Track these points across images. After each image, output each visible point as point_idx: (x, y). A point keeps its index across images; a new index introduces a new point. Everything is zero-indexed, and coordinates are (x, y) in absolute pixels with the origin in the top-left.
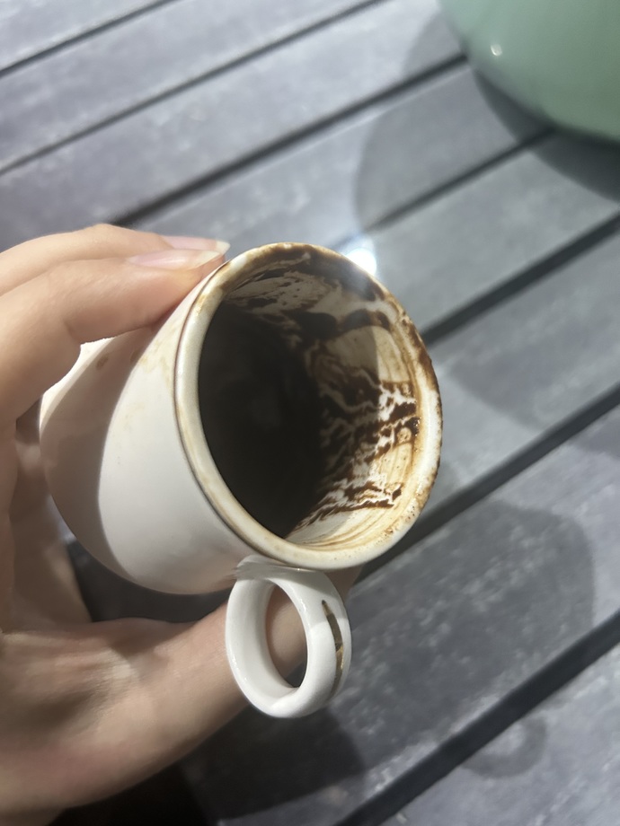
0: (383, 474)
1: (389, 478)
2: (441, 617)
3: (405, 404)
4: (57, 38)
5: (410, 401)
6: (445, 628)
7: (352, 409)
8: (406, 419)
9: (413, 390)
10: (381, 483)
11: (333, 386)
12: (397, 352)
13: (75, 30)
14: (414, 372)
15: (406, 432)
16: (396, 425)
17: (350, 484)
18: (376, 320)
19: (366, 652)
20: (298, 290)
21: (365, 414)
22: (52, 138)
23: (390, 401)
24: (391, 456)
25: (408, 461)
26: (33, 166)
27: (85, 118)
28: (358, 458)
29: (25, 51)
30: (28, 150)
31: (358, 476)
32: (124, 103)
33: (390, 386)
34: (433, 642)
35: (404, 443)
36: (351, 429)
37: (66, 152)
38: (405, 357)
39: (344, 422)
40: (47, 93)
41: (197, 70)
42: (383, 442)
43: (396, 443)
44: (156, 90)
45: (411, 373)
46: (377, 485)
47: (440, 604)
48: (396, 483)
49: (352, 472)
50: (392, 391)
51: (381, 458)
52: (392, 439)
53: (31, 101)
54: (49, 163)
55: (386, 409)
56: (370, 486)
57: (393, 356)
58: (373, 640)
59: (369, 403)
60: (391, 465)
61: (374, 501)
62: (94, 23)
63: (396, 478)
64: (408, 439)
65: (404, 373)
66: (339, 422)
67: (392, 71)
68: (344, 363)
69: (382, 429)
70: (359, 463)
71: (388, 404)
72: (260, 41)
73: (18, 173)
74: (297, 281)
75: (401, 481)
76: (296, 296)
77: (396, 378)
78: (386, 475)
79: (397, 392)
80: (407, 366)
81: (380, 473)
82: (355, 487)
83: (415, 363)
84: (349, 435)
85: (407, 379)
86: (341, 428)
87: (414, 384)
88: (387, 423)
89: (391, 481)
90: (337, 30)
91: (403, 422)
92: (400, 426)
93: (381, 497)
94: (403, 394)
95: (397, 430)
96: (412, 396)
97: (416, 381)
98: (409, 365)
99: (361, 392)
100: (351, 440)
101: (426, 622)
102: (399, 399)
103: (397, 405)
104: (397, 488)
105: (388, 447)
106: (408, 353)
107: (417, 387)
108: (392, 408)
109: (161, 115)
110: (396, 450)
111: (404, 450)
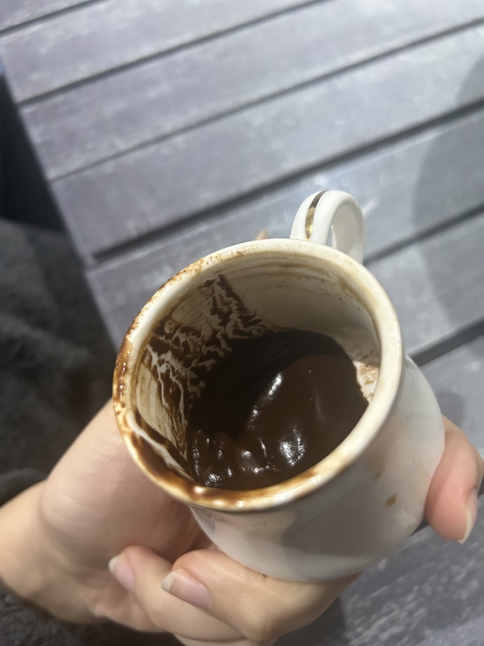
1: (201, 303)
2: (471, 574)
3: (154, 350)
4: (174, 42)
5: (150, 349)
6: (474, 584)
13: (188, 37)
19: (410, 598)
22: (168, 127)
23: (161, 363)
26: (151, 150)
27: (195, 112)
29: (147, 49)
30: (148, 135)
32: (228, 103)
34: (464, 595)
35: (174, 321)
37: (179, 140)
40: (164, 89)
41: (287, 82)
42: (183, 338)
43: (177, 327)
44: (254, 95)
47: (472, 563)
51: (193, 326)
53: (152, 94)
54: (165, 148)
58: (416, 588)
62: (205, 31)
64: (170, 321)
67: (447, 100)
69: (177, 347)
72: (341, 62)
73: (138, 154)
78: (201, 308)
80: (138, 374)
81: (202, 314)
90: (403, 58)
91: (164, 338)
92: (167, 337)
94: (151, 358)
96: (146, 351)
101: (459, 578)
102: (155, 357)
103: (159, 355)
105: (183, 330)
106: (132, 382)
108: (162, 357)
109: (257, 117)
110: (181, 322)
111: (177, 316)
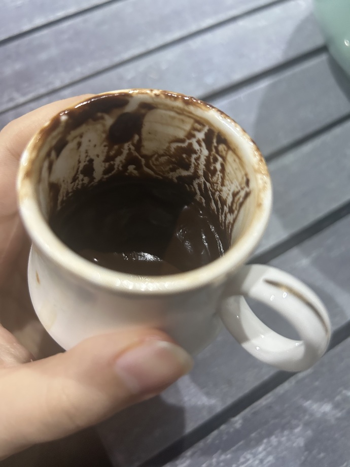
0: (234, 182)
1: (237, 180)
3: (206, 135)
5: (206, 129)
7: (192, 170)
8: (215, 140)
9: (201, 122)
10: (237, 187)
11: (173, 170)
12: (172, 114)
13: (72, 10)
14: (190, 113)
15: (222, 147)
16: (214, 150)
17: (228, 206)
18: (143, 111)
20: (90, 141)
21: (198, 164)
22: (57, 83)
23: (199, 142)
24: (229, 169)
25: (237, 160)
26: (44, 101)
27: (79, 71)
28: (218, 189)
31: (227, 197)
33: (190, 135)
35: (226, 154)
36: (202, 179)
37: (67, 93)
38: (178, 111)
39: (197, 181)
40: (54, 52)
42: (218, 166)
43: (224, 159)
44: (126, 56)
45: (190, 115)
46: (237, 190)
48: (243, 178)
49: (223, 199)
50: (194, 136)
51: (226, 175)
52: (220, 159)
53: (43, 56)
55: (202, 149)
56: (235, 195)
57: (173, 118)
59: (194, 156)
60: (232, 172)
61: (241, 200)
62: (85, 5)
63: (240, 175)
64: (226, 149)
65: (188, 120)
66: (195, 183)
68: (161, 152)
69: (212, 161)
70: (221, 191)
71: (200, 145)
72: (194, 28)
74: (81, 136)
75: (243, 173)
76: (95, 146)
77: (188, 127)
78: (235, 180)
79: (197, 133)
80: (185, 115)
81: (232, 183)
82: (230, 205)
83: (186, 108)
84: (205, 184)
85: (192, 121)
86: (199, 185)
87: (198, 119)
88: (210, 154)
89: (240, 179)
90: (241, 23)
91: (215, 144)
92: (216, 148)
93: (242, 194)
94: (199, 131)
95: (217, 152)
96: (204, 126)
97: (197, 116)
98: (185, 113)
99: (184, 156)
100: (208, 184)
102: (201, 136)
103: (204, 140)
104: (245, 179)
105: (222, 165)
107: (201, 118)
108: (203, 144)
109: (129, 72)
110: (227, 162)
111: (230, 157)
